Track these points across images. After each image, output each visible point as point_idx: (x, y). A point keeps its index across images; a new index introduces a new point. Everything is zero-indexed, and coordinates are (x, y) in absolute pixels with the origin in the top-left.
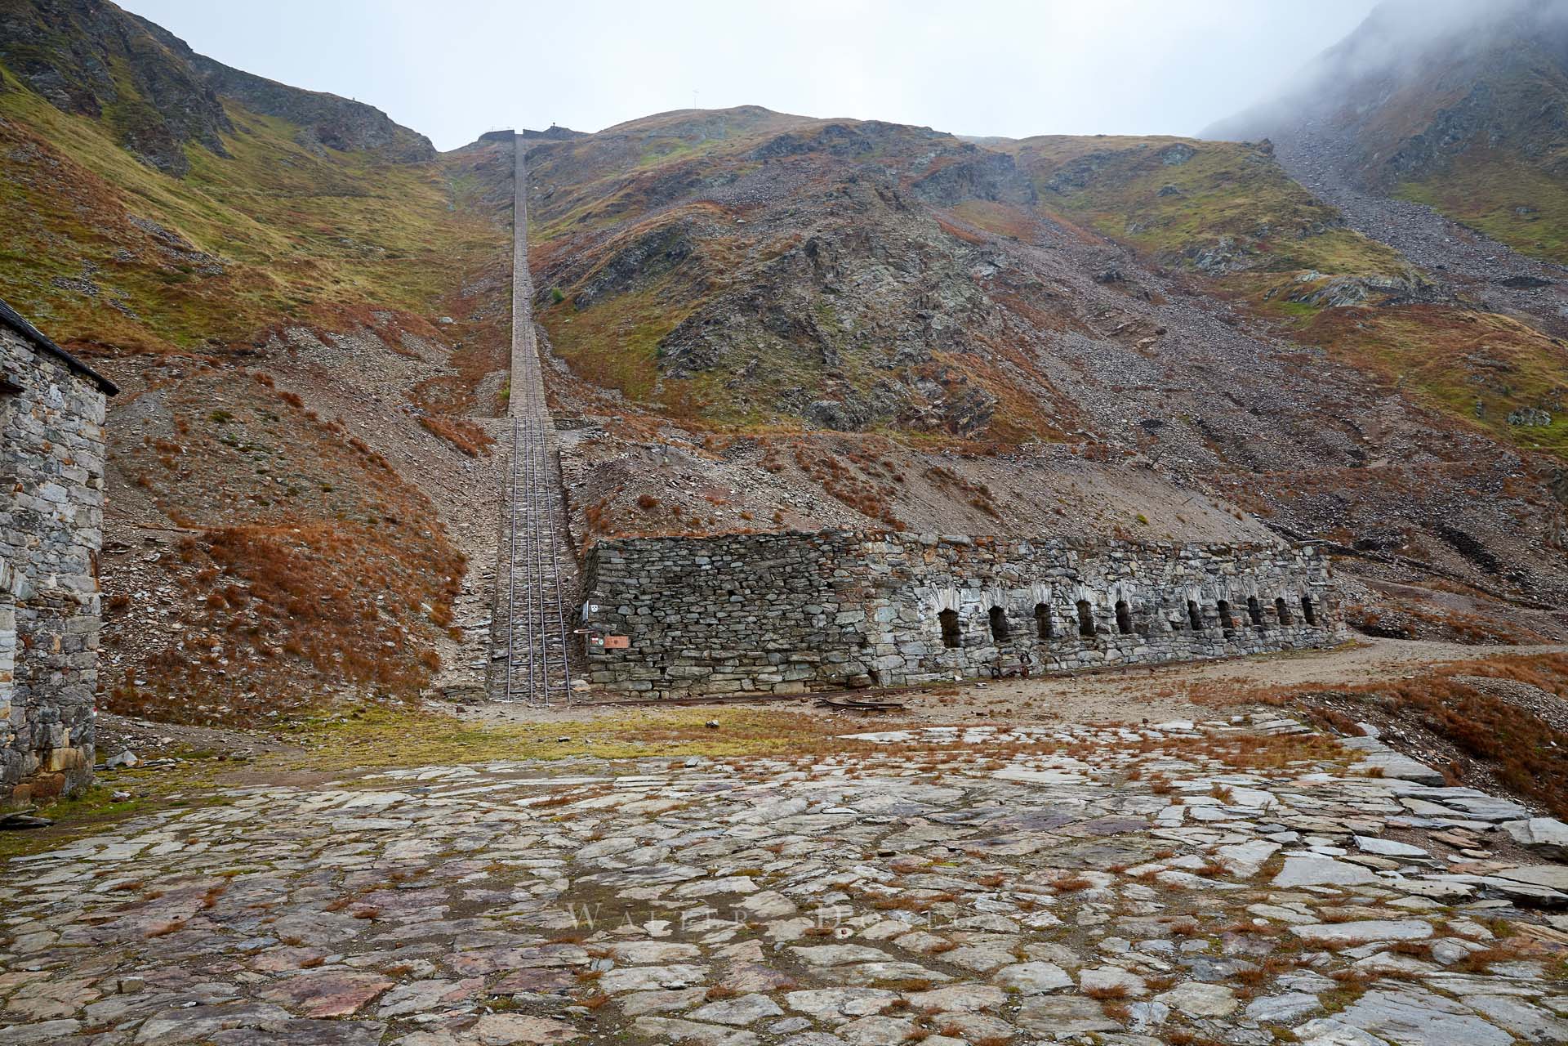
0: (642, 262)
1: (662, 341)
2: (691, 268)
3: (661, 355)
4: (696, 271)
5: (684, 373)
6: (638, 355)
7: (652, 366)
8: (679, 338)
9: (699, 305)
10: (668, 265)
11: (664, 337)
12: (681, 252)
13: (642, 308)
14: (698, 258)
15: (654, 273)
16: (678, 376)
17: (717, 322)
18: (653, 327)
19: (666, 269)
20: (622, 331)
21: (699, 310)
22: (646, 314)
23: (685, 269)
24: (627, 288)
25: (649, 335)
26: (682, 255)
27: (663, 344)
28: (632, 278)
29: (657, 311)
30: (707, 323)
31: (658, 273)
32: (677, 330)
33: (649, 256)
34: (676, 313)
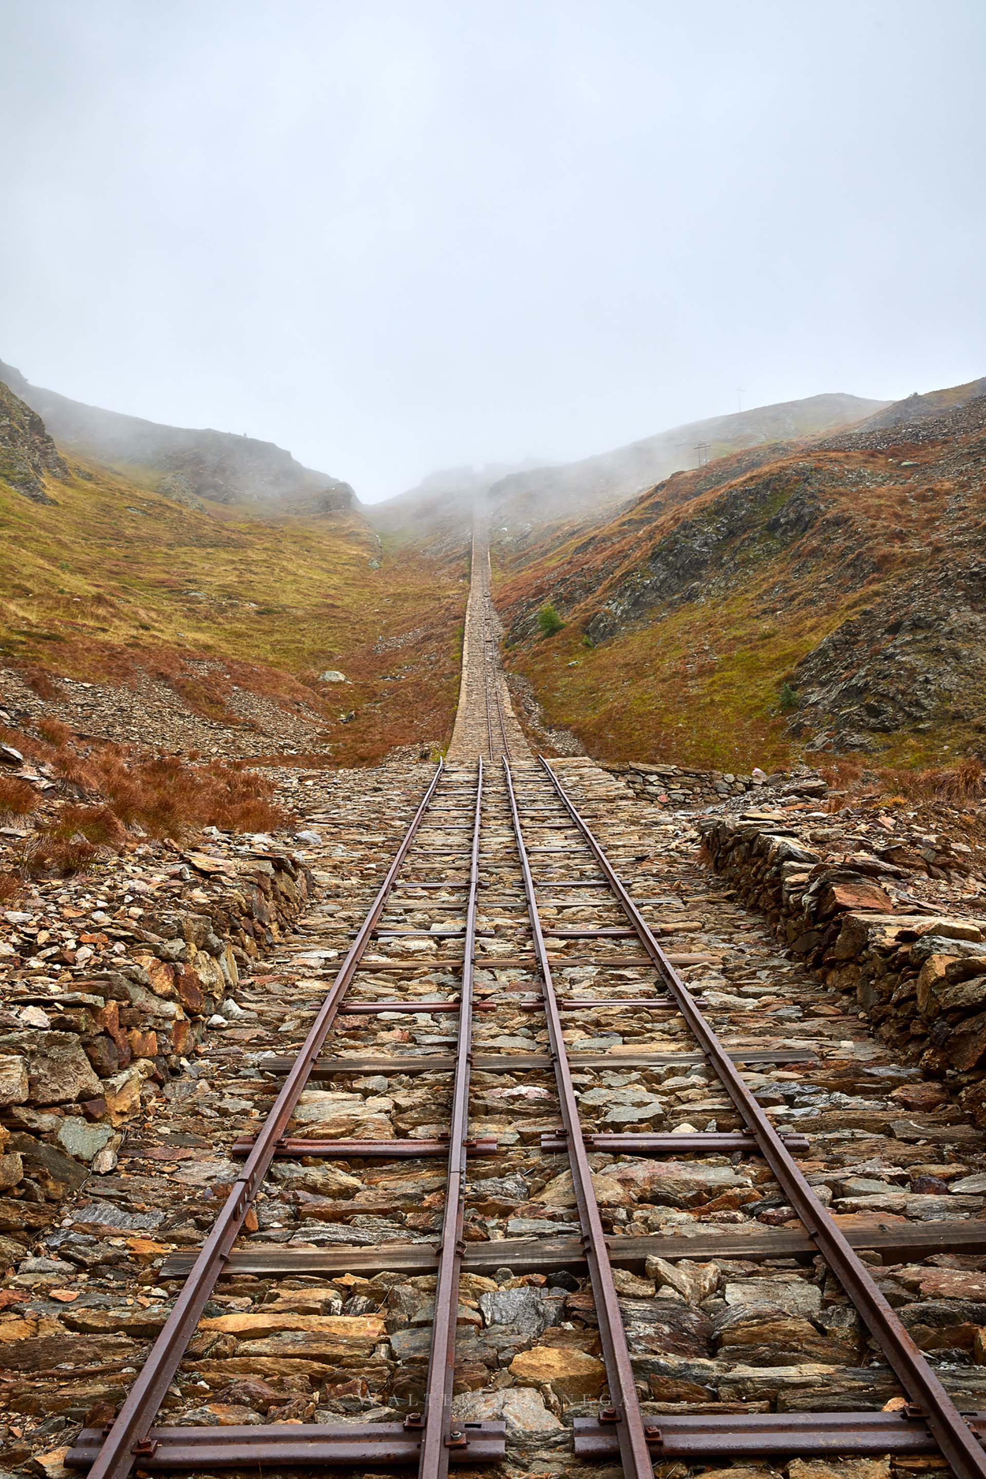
0: (719, 546)
1: (788, 678)
2: (829, 541)
3: (789, 706)
4: (840, 542)
5: (856, 739)
6: (738, 711)
7: (774, 728)
8: (827, 666)
9: (866, 600)
10: (773, 544)
11: (792, 669)
12: (799, 518)
13: (729, 623)
14: (838, 522)
15: (746, 562)
16: (843, 747)
17: (917, 625)
18: (762, 654)
19: (770, 552)
20: (692, 669)
21: (868, 607)
22: (739, 633)
23: (815, 543)
24: (691, 596)
25: (753, 670)
26: (801, 524)
27: (792, 683)
28: (699, 578)
29: (765, 626)
30: (895, 629)
31: (754, 562)
32: (822, 653)
33: (732, 534)
34: (809, 623)
